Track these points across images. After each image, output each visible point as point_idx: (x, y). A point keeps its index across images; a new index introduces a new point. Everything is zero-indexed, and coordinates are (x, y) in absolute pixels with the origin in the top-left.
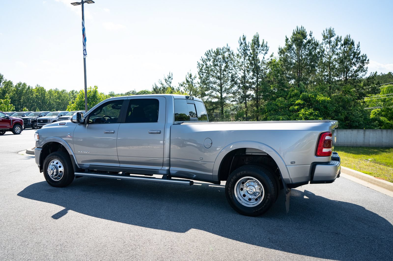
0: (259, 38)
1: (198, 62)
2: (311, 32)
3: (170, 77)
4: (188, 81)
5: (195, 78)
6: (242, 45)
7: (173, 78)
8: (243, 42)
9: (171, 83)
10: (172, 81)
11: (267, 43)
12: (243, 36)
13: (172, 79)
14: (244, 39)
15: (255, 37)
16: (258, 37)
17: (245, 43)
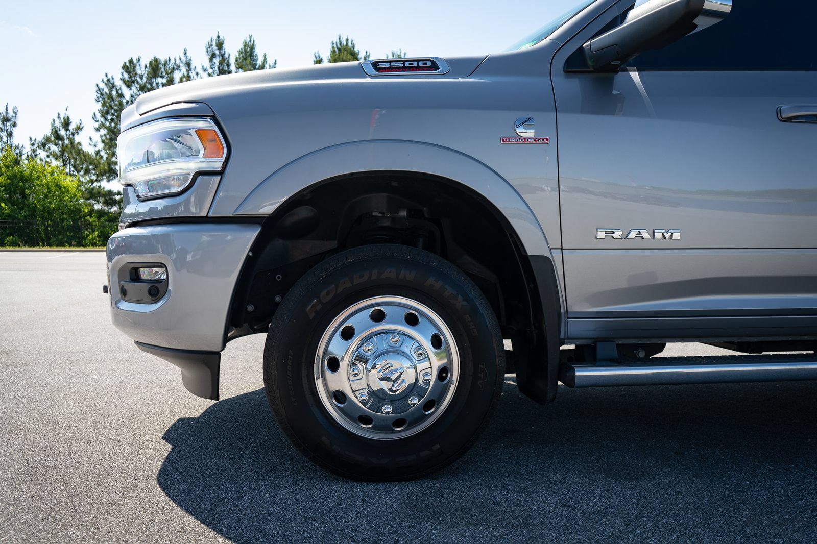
0: (254, 49)
1: (97, 85)
2: (368, 54)
3: (7, 120)
4: (58, 137)
5: (79, 131)
6: (214, 60)
7: (17, 122)
8: (217, 52)
9: (10, 135)
10: (15, 131)
11: (275, 64)
12: (218, 37)
13: (14, 125)
14: (220, 45)
15: (245, 44)
16: (253, 45)
17: (223, 55)
